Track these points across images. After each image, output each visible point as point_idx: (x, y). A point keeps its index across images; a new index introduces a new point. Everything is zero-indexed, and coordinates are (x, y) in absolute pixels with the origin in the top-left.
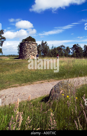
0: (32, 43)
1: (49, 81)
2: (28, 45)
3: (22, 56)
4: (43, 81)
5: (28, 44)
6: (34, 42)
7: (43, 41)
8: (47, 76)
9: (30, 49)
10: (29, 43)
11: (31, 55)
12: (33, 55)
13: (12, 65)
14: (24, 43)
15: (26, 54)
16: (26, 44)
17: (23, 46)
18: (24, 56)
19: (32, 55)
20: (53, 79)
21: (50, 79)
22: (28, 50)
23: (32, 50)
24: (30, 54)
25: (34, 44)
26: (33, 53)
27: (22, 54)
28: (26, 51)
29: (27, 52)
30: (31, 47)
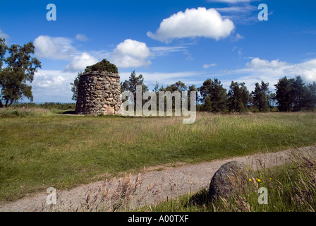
0: (109, 76)
1: (174, 166)
2: (99, 80)
3: (84, 106)
4: (162, 167)
5: (100, 78)
6: (114, 75)
7: (134, 72)
8: (167, 155)
9: (105, 89)
10: (101, 76)
11: (105, 106)
12: (112, 105)
13: (71, 129)
14: (90, 75)
15: (94, 103)
16: (96, 78)
17: (88, 83)
18: (89, 107)
19: (108, 105)
20: (181, 161)
21: (175, 161)
22: (100, 93)
23: (109, 93)
24: (103, 103)
25: (113, 79)
26: (111, 99)
27: (85, 102)
28: (94, 94)
29: (96, 97)
30: (107, 86)
